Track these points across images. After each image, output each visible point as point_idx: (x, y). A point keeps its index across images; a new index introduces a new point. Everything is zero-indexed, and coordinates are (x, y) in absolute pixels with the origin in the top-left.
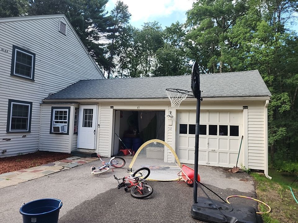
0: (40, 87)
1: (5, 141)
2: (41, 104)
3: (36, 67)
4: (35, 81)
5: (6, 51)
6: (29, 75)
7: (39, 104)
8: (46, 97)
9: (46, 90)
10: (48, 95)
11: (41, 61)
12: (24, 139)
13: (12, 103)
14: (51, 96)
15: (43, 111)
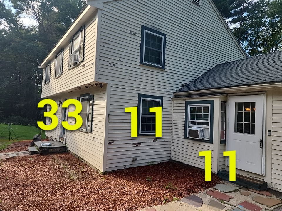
0: (172, 77)
1: (135, 146)
2: (172, 99)
3: (166, 52)
4: (166, 70)
5: (135, 34)
6: (159, 62)
7: (170, 99)
8: (178, 89)
9: (178, 81)
10: (179, 86)
11: (172, 44)
12: (155, 143)
13: (142, 98)
14: (184, 88)
15: (175, 108)
